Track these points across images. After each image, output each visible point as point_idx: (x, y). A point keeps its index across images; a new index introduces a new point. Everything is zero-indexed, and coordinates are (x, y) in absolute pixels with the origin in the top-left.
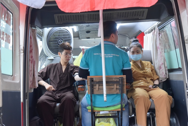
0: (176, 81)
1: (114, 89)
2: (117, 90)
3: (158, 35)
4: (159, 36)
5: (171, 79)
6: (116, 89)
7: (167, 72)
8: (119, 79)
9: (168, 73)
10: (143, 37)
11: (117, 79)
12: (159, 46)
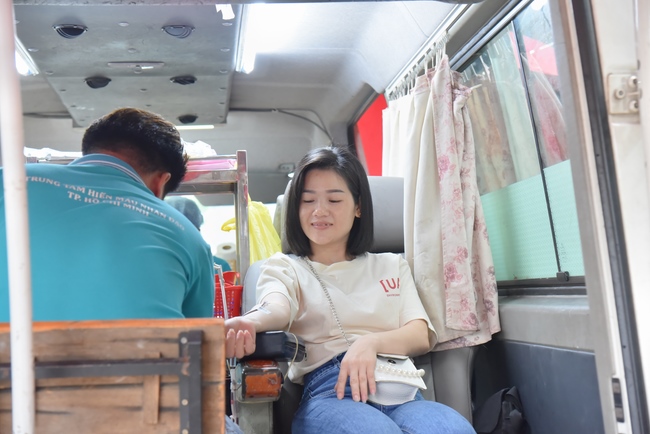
0: (546, 353)
1: (142, 414)
2: (166, 416)
3: (447, 97)
4: (453, 99)
5: (513, 335)
6: (161, 409)
7: (494, 298)
8: (181, 346)
9: (500, 301)
10: (381, 114)
11: (167, 340)
12: (449, 154)
